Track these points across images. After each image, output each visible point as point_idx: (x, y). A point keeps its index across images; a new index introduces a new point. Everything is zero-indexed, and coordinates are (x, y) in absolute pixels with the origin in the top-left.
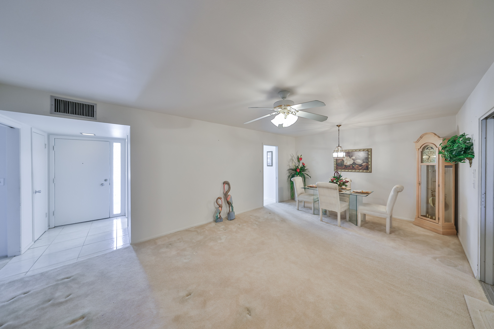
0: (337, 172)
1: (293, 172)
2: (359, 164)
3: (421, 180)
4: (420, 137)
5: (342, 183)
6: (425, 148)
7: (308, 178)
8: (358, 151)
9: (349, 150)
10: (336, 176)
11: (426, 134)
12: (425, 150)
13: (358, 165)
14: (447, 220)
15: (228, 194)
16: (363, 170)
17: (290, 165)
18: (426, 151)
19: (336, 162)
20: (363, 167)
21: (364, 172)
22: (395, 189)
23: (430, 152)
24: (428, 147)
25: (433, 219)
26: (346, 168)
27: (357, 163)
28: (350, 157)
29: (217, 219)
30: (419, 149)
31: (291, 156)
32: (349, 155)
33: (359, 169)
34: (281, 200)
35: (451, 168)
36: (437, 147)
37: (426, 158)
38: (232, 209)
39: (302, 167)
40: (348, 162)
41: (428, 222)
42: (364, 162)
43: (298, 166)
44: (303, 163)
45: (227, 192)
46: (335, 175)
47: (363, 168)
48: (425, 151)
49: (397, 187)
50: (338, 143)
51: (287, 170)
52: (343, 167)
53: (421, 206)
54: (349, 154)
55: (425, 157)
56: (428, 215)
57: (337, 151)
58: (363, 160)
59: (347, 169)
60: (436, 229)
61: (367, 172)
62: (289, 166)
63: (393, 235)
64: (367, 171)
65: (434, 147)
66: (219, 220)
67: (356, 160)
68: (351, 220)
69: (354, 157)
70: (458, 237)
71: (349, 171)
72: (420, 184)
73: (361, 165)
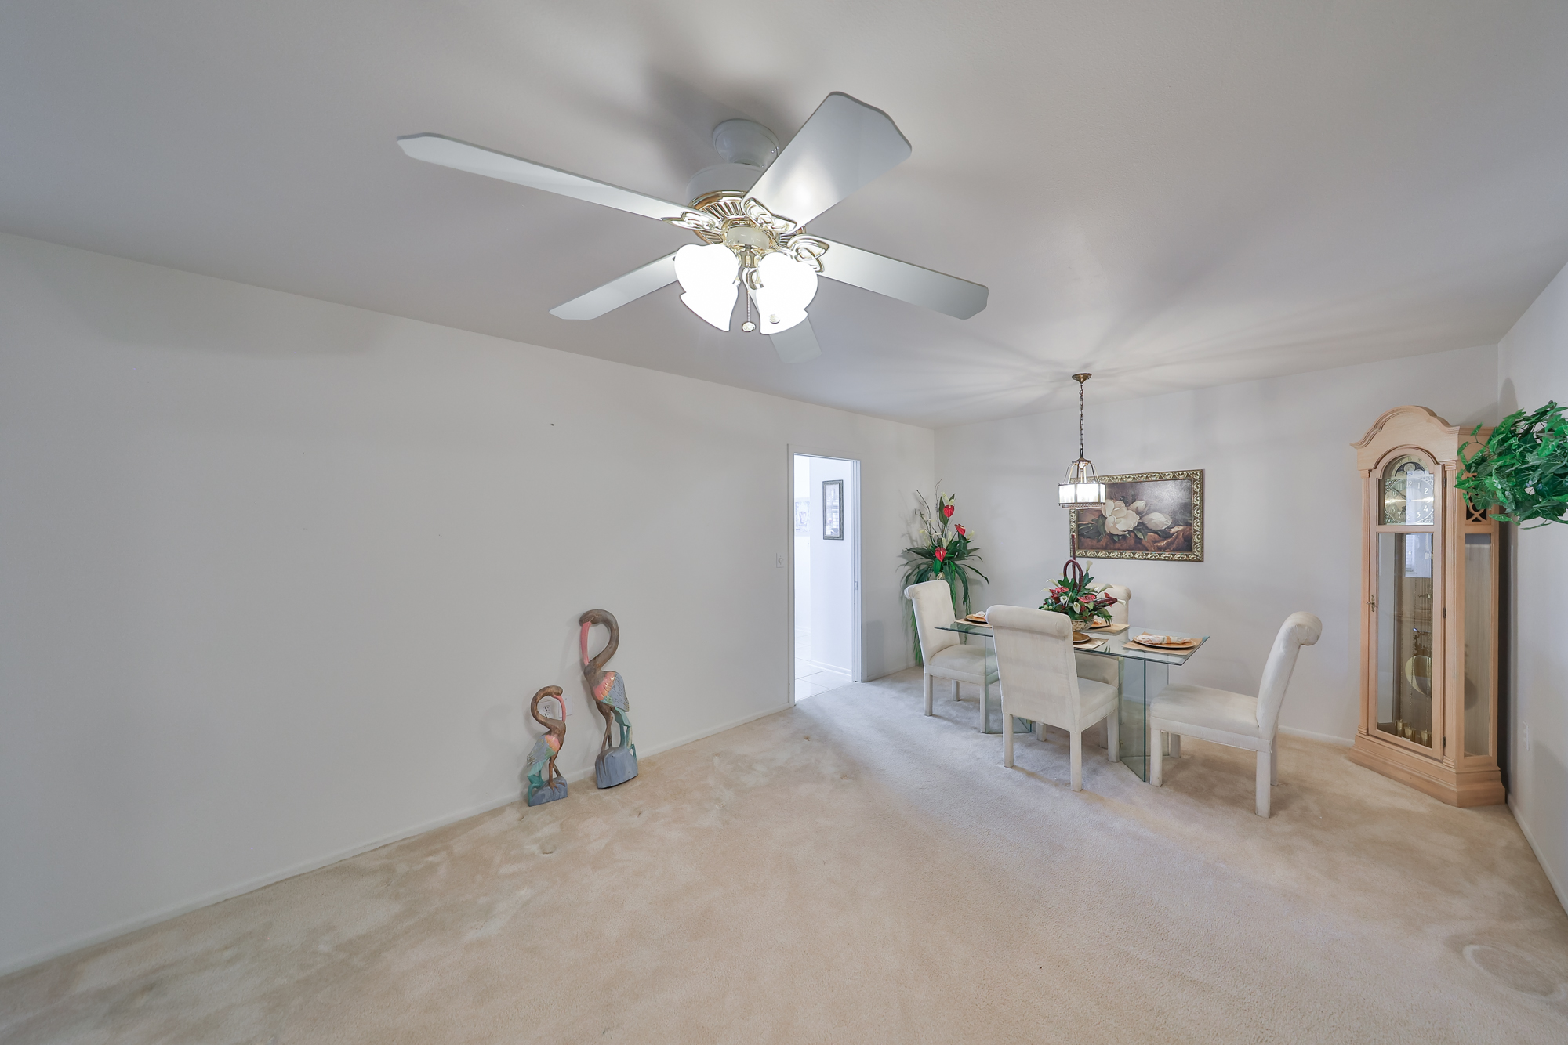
1: (924, 561)
2: (1160, 530)
3: (1378, 590)
4: (1376, 427)
5: (1091, 606)
6: (1392, 468)
7: (978, 582)
8: (1154, 478)
9: (1123, 475)
10: (1070, 577)
11: (1396, 412)
12: (1394, 472)
13: (1156, 532)
14: (1472, 746)
15: (605, 668)
16: (1174, 551)
17: (915, 535)
18: (1395, 478)
19: (1078, 521)
20: (1175, 540)
21: (1175, 560)
22: (1292, 632)
23: (1408, 484)
24: (1404, 462)
25: (1420, 742)
26: (1112, 546)
27: (1150, 526)
28: (1127, 504)
29: (539, 788)
30: (1370, 471)
31: (917, 499)
32: (1124, 495)
33: (1160, 549)
34: (875, 673)
35: (1484, 543)
36: (1438, 463)
37: (1394, 504)
38: (624, 737)
39: (957, 542)
40: (1121, 521)
41: (1402, 752)
42: (1176, 523)
43: (940, 537)
44: (958, 527)
45: (599, 661)
46: (1065, 574)
47: (1175, 546)
48: (1393, 478)
49: (1299, 626)
50: (1080, 447)
51: (900, 553)
52: (1103, 543)
53: (1376, 692)
54: (1122, 490)
55: (1394, 501)
56: (1403, 726)
57: (1076, 481)
58: (1173, 515)
59: (1115, 549)
60: (1433, 783)
61: (1186, 560)
62: (910, 537)
63: (1282, 826)
64: (1188, 556)
65: (1425, 460)
66: (543, 795)
67: (1147, 514)
68: (1123, 757)
69: (1140, 504)
70: (1510, 812)
71: (1124, 555)
72: (1373, 605)
73: (1165, 534)
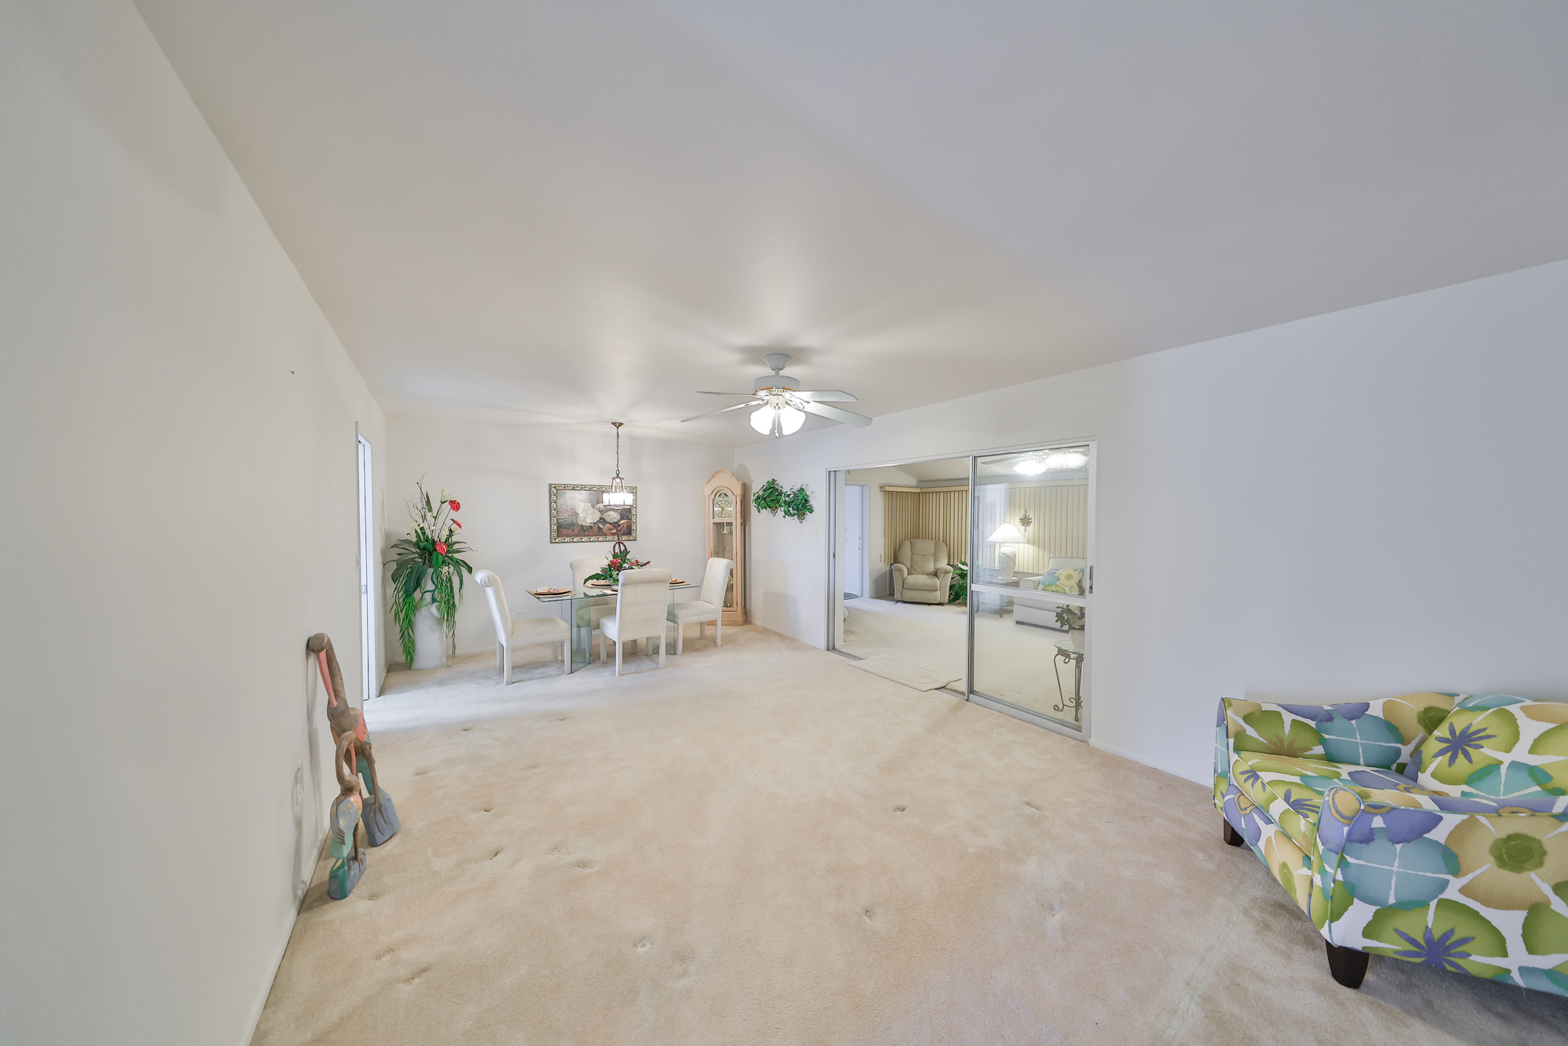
0: (619, 543)
2: (613, 523)
4: (713, 476)
6: (717, 495)
9: (594, 485)
10: (617, 550)
11: (720, 471)
13: (611, 524)
16: (620, 535)
19: (557, 516)
20: (620, 528)
21: (621, 540)
23: (723, 502)
24: (721, 492)
26: (579, 534)
27: (607, 520)
28: (593, 506)
30: (710, 495)
36: (734, 495)
40: (588, 517)
42: (622, 518)
44: (454, 521)
48: (717, 499)
52: (576, 531)
55: (718, 509)
58: (620, 513)
59: (585, 536)
61: (627, 540)
64: (629, 538)
65: (729, 493)
67: (605, 512)
69: (602, 506)
71: (591, 540)
73: (615, 525)
